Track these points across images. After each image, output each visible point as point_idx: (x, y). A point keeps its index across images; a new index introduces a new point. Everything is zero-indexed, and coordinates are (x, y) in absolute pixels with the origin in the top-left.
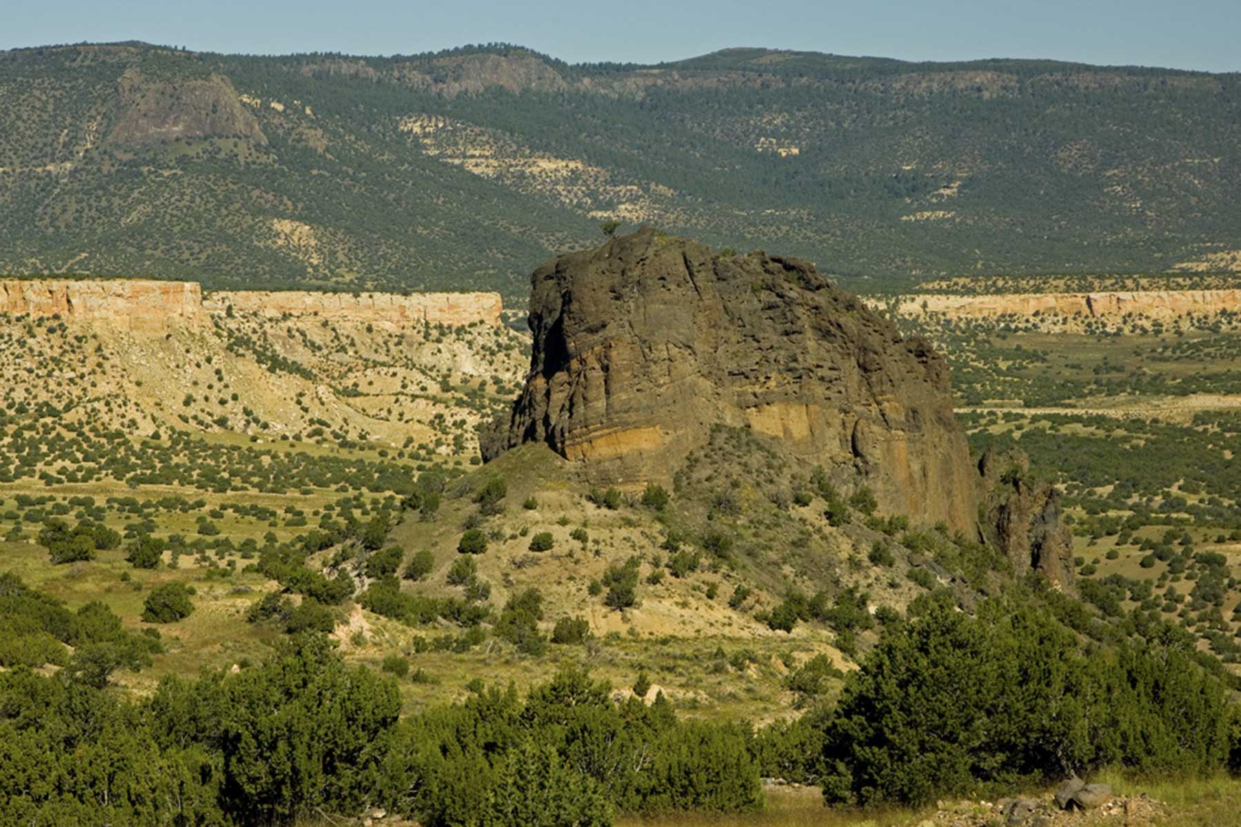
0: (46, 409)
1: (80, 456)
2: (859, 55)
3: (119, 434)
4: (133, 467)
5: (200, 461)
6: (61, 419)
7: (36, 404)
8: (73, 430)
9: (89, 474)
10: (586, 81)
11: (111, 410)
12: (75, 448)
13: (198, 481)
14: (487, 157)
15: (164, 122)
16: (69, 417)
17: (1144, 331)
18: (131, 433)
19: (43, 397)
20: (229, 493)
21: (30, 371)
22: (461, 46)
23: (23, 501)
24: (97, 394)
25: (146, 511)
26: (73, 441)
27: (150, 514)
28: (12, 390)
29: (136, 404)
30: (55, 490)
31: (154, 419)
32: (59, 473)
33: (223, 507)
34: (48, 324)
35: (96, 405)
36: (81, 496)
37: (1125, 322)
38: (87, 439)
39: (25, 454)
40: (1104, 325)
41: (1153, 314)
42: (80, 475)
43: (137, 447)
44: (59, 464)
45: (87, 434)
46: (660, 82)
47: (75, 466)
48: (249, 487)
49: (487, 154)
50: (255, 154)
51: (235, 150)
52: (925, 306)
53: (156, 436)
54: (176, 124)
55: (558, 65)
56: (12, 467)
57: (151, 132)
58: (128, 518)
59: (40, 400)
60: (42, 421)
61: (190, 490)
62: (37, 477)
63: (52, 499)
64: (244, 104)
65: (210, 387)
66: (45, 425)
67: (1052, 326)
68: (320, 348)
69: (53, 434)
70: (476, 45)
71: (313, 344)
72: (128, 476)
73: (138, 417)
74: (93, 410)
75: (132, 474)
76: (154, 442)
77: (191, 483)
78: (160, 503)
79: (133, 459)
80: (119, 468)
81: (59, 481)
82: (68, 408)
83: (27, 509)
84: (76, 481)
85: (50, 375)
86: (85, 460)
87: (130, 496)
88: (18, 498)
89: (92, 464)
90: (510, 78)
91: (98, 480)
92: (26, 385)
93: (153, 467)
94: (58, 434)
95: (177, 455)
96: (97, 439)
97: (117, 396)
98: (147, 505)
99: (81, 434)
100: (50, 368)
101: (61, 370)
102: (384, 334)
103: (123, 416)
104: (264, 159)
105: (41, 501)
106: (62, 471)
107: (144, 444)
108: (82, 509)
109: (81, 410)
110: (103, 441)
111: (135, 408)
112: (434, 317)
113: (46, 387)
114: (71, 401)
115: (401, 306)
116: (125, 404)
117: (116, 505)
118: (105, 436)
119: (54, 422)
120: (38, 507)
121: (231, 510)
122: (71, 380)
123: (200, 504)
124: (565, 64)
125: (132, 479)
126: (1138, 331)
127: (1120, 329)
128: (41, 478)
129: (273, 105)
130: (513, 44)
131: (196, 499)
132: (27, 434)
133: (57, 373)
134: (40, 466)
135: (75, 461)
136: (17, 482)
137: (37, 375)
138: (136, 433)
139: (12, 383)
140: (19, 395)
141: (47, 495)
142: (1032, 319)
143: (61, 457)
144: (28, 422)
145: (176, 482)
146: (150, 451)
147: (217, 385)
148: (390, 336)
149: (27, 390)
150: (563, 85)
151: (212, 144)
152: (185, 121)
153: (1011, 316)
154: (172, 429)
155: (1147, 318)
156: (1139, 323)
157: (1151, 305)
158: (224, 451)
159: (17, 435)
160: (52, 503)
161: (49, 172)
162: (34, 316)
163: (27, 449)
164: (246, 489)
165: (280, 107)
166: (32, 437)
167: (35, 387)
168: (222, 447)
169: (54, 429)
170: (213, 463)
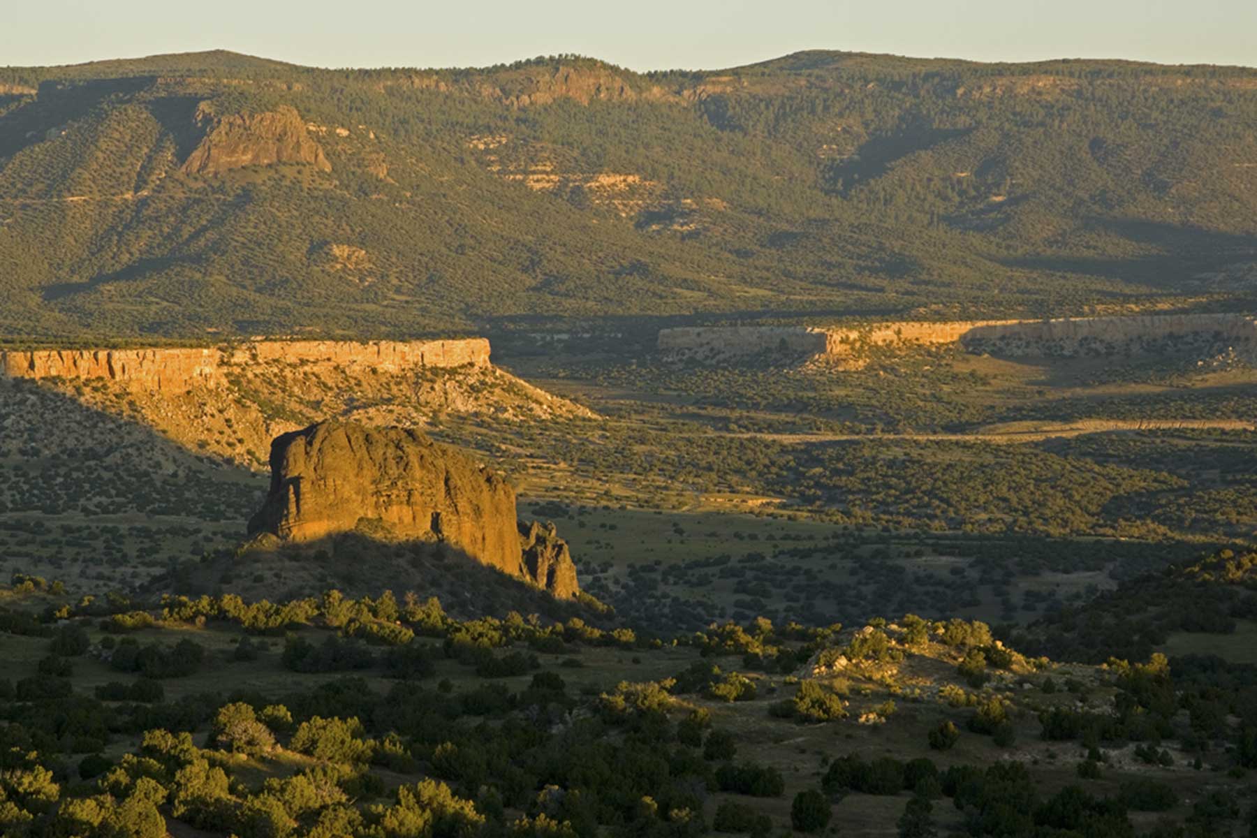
0: (91, 454)
1: (113, 492)
2: (932, 57)
3: (146, 474)
4: (153, 501)
5: (206, 495)
6: (102, 462)
7: (84, 450)
8: (111, 470)
9: (119, 508)
10: (656, 90)
11: (141, 454)
12: (111, 486)
13: (200, 512)
14: (547, 173)
15: (234, 152)
16: (108, 460)
17: (1098, 353)
18: (156, 473)
19: (89, 443)
20: (223, 521)
21: (79, 423)
22: (533, 58)
23: (67, 530)
24: (132, 441)
25: (157, 537)
26: (110, 480)
27: (159, 539)
28: (66, 438)
29: (162, 449)
30: (92, 521)
31: (175, 461)
32: (96, 506)
33: (215, 533)
34: (94, 384)
35: (130, 450)
36: (110, 525)
37: (1081, 345)
38: (121, 478)
39: (71, 491)
40: (1062, 348)
41: (1107, 337)
42: (111, 508)
43: (159, 484)
44: (97, 499)
45: (121, 473)
46: (729, 89)
47: (110, 500)
48: (238, 516)
49: (548, 169)
50: (318, 180)
51: (299, 177)
52: (899, 332)
53: (175, 475)
54: (244, 152)
55: (627, 75)
56: (61, 502)
57: (222, 161)
58: (142, 542)
59: (87, 447)
60: (87, 463)
61: (193, 520)
62: (80, 509)
63: (88, 528)
64: (309, 132)
65: (221, 433)
66: (89, 467)
67: (1015, 350)
68: (331, 389)
69: (96, 474)
70: (547, 56)
71: (325, 385)
72: (148, 508)
73: (162, 459)
74: (128, 454)
75: (152, 506)
76: (172, 481)
77: (194, 514)
78: (167, 531)
79: (154, 495)
80: (142, 502)
81: (95, 513)
82: (108, 453)
83: (69, 535)
84: (108, 512)
85: (95, 426)
86: (117, 495)
87: (146, 525)
88: (62, 527)
89: (122, 500)
90: (581, 89)
91: (125, 512)
92: (76, 435)
93: (168, 501)
94: (99, 475)
95: (189, 491)
96: (128, 478)
97: (147, 443)
98: (159, 532)
99: (116, 474)
100: (95, 420)
101: (104, 422)
102: (388, 375)
103: (150, 459)
104: (326, 185)
105: (79, 530)
106: (99, 505)
107: (165, 482)
108: (109, 536)
109: (118, 454)
110: (133, 479)
111: (160, 452)
112: (430, 361)
113: (91, 436)
114: (111, 447)
115: (401, 352)
116: (153, 450)
117: (135, 533)
118: (134, 476)
119: (96, 465)
120: (77, 535)
121: (220, 536)
122: (111, 430)
123: (198, 531)
124: (634, 74)
125: (151, 511)
126: (1092, 354)
127: (1076, 352)
128: (82, 511)
129: (338, 131)
130: (583, 55)
131: (196, 527)
132: (75, 475)
133: (101, 425)
134: (82, 501)
135: (111, 497)
136: (65, 514)
137: (85, 426)
138: (160, 472)
139: (65, 433)
140: (70, 443)
141: (84, 524)
142: (998, 343)
143: (98, 494)
144: (76, 464)
145: (183, 514)
146: (168, 487)
147: (228, 431)
148: (392, 377)
149: (77, 439)
150: (630, 94)
151: (277, 172)
152: (252, 150)
153: (979, 340)
154: (189, 468)
155: (1102, 341)
156: (1093, 346)
157: (1105, 330)
158: (226, 486)
159: (66, 476)
160: (87, 532)
161: (126, 200)
162: (83, 377)
163: (74, 488)
164: (236, 518)
165: (345, 133)
166: (78, 477)
167: (82, 435)
168: (225, 483)
169: (96, 470)
170: (216, 497)
